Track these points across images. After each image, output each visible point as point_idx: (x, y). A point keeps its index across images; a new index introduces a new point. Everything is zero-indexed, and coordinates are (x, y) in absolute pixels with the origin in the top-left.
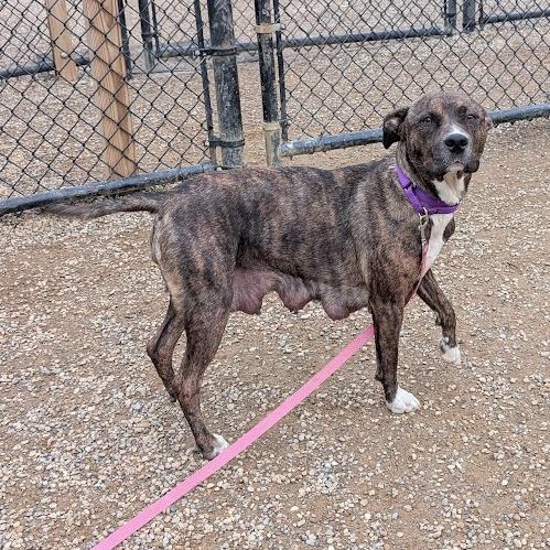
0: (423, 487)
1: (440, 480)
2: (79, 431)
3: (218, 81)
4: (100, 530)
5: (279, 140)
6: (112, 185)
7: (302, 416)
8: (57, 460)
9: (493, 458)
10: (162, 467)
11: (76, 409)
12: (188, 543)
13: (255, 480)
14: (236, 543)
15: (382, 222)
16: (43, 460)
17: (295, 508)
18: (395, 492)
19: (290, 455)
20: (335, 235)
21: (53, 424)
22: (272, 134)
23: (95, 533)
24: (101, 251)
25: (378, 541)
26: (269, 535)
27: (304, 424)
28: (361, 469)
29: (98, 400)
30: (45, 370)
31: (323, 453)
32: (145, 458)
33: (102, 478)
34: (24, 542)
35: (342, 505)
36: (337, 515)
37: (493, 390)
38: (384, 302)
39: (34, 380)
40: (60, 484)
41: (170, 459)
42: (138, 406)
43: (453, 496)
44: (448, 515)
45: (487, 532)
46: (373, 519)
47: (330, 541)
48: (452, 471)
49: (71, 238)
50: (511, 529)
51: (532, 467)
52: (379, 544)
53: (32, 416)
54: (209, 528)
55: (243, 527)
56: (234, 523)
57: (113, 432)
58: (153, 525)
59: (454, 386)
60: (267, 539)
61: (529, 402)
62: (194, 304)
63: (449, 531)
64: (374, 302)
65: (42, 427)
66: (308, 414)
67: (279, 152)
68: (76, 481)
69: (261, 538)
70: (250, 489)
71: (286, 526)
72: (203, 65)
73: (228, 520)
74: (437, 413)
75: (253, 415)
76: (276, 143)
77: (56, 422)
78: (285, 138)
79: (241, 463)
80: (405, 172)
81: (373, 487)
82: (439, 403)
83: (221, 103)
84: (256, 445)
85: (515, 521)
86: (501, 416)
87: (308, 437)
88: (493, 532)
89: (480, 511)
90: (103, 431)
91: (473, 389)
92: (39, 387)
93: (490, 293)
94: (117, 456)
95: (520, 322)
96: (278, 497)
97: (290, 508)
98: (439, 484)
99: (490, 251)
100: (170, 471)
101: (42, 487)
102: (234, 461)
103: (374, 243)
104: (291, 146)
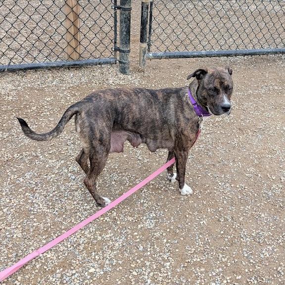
0: (189, 230)
1: (196, 228)
2: (48, 186)
3: (121, 22)
4: (54, 233)
5: (146, 51)
6: (68, 63)
7: (143, 191)
8: (37, 198)
9: (219, 221)
10: (82, 208)
11: (46, 175)
12: (90, 244)
13: (121, 218)
14: (110, 246)
15: (182, 118)
16: (31, 197)
17: (136, 234)
18: (178, 231)
19: (136, 209)
20: (159, 123)
21: (36, 181)
22: (143, 49)
23: (52, 234)
24: (61, 95)
25: (168, 252)
26: (124, 244)
27: (143, 195)
28: (165, 219)
29: (57, 171)
30: (34, 154)
31: (150, 210)
32: (75, 203)
33: (56, 209)
34: (22, 235)
35: (155, 234)
36: (153, 239)
37: (224, 189)
38: (180, 151)
39: (29, 158)
40: (39, 210)
41: (86, 204)
42: (73, 177)
43: (200, 236)
44: (198, 244)
45: (212, 253)
46: (167, 242)
47: (149, 250)
48: (202, 224)
49: (48, 86)
50: (222, 254)
51: (234, 227)
52: (168, 254)
53: (28, 176)
54: (100, 238)
55: (114, 239)
56: (110, 237)
57: (62, 188)
58: (77, 234)
59: (207, 186)
60: (123, 246)
61: (238, 197)
62: (94, 151)
63: (197, 251)
64: (176, 150)
65: (31, 182)
66: (146, 191)
67: (145, 57)
68: (45, 210)
69: (121, 245)
70: (118, 223)
71: (131, 241)
72: (115, 13)
73: (108, 236)
74: (200, 197)
75: (123, 188)
76: (144, 53)
77: (38, 180)
78: (149, 51)
79: (116, 210)
80: (194, 98)
81: (169, 228)
82: (201, 192)
83: (121, 32)
84: (123, 203)
85: (224, 250)
86: (225, 202)
87: (145, 201)
88: (214, 254)
89: (211, 244)
90: (58, 187)
91: (215, 188)
92: (31, 162)
93: (229, 142)
94: (63, 200)
95: (240, 158)
96: (129, 227)
97: (134, 233)
98: (195, 230)
99: (232, 121)
100: (85, 210)
101: (31, 210)
102: (113, 209)
103: (177, 127)
104: (151, 55)
